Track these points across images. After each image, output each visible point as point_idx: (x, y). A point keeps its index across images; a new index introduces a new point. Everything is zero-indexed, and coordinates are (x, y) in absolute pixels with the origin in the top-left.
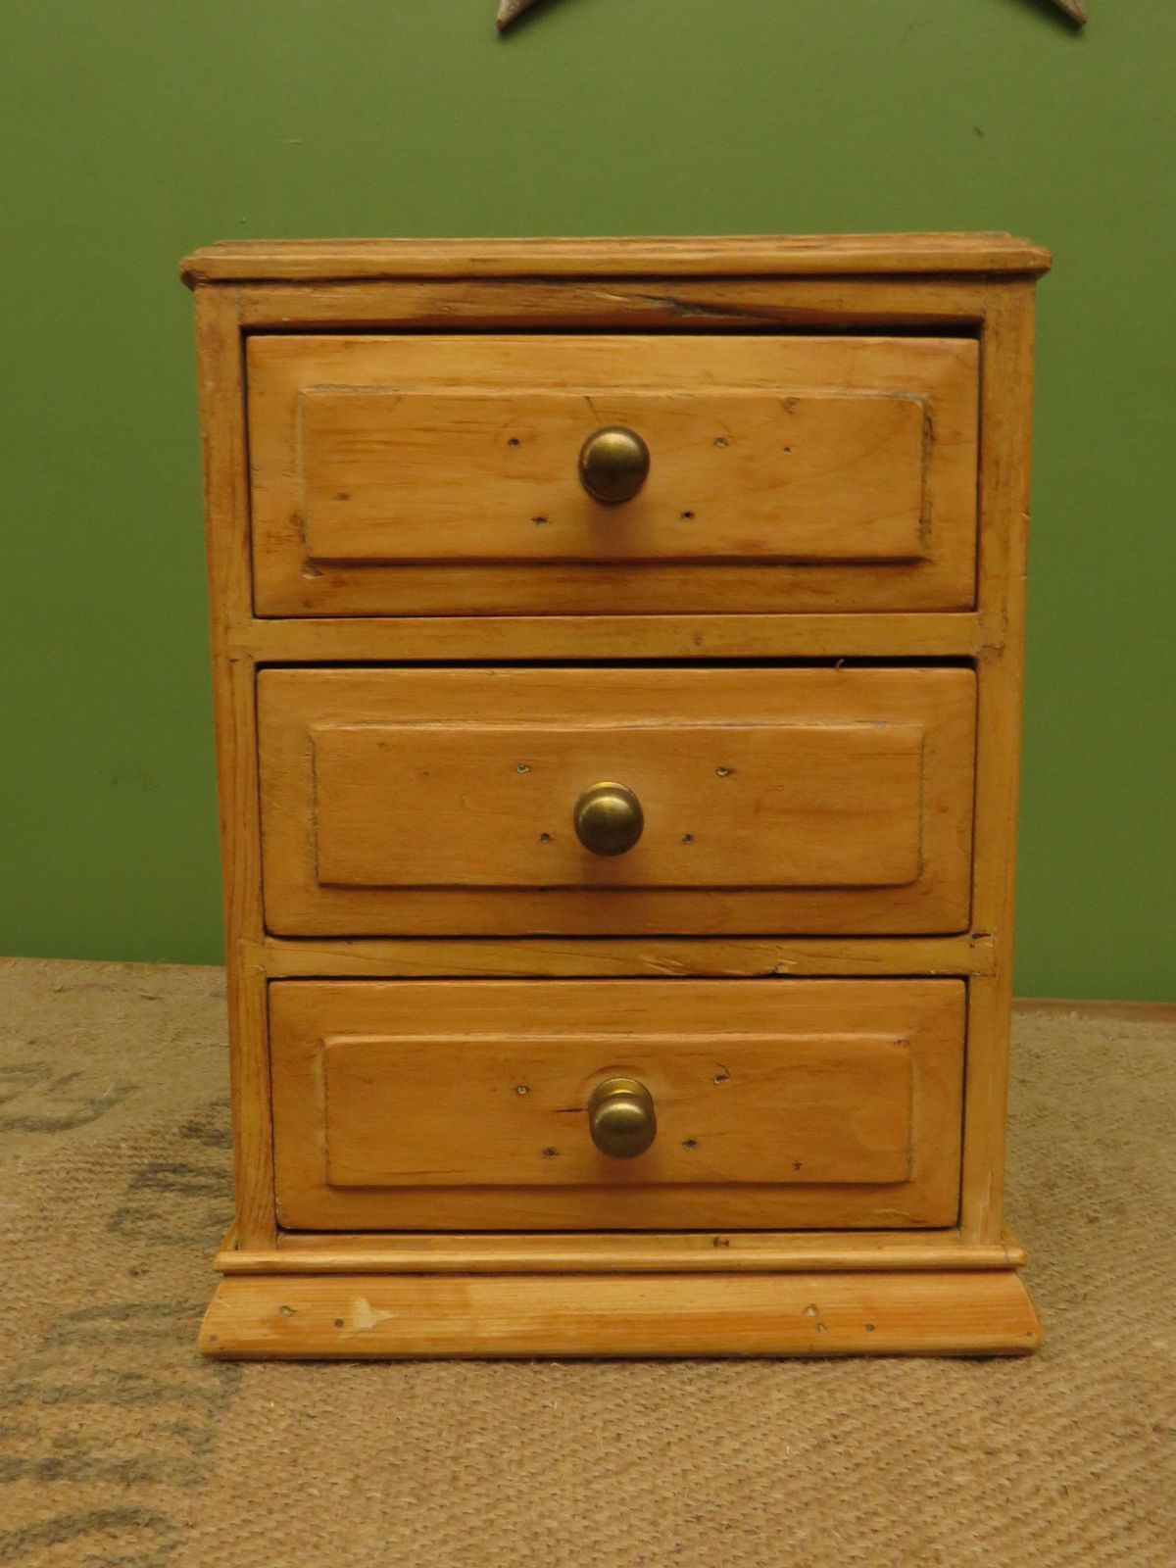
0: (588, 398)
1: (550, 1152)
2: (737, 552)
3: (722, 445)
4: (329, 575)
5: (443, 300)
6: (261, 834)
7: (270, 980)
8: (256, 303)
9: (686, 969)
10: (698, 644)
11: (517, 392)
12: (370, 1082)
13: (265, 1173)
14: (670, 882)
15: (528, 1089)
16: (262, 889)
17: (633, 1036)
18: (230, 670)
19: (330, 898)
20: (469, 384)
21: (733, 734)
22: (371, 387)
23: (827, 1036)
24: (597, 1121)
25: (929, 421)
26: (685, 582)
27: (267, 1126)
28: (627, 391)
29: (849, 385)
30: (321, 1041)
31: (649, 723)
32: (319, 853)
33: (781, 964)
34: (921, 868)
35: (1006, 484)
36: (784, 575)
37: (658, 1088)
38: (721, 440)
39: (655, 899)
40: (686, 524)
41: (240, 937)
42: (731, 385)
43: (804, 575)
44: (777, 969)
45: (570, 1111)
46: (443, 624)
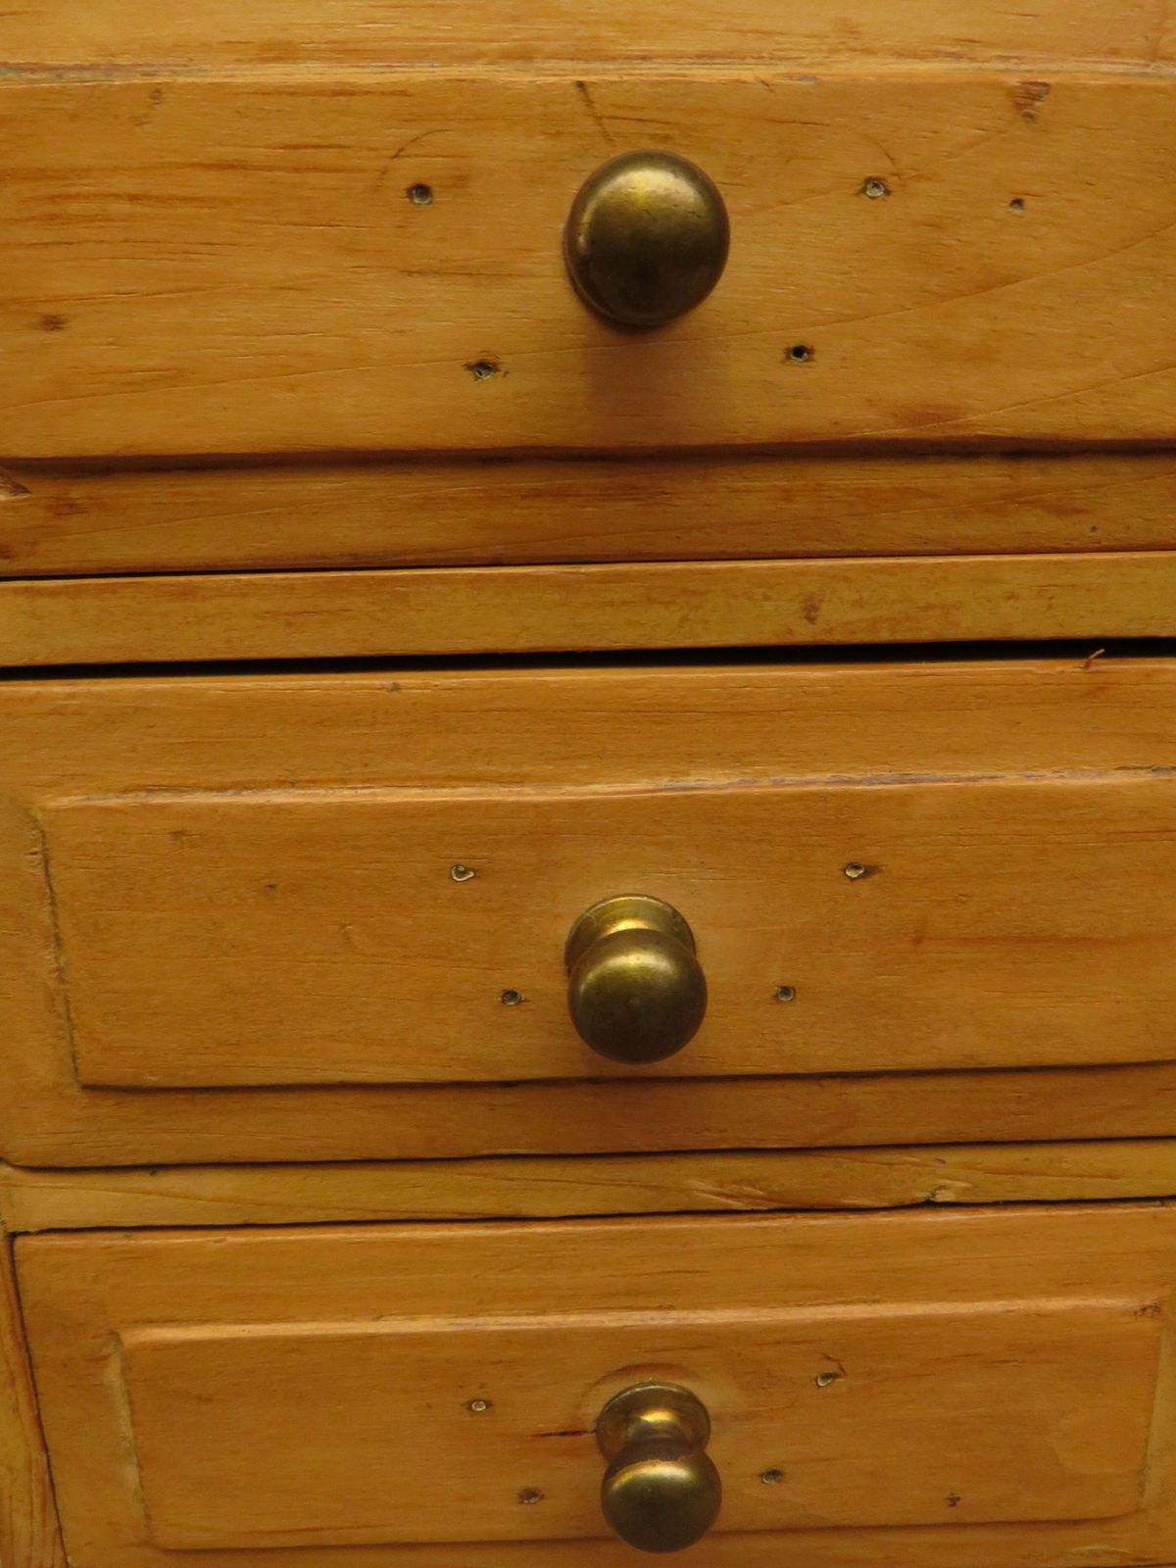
0: (581, 85)
1: (530, 1494)
2: (901, 432)
3: (879, 193)
4: (44, 491)
7: (13, 1236)
9: (771, 1200)
10: (811, 620)
11: (420, 74)
12: (209, 1400)
13: (44, 1522)
14: (749, 1069)
15: (489, 1404)
17: (674, 1314)
19: (107, 1106)
20: (313, 55)
21: (878, 798)
22: (93, 67)
23: (1019, 1305)
26: (788, 495)
27: (37, 1455)
28: (670, 69)
29: (1155, 55)
30: (115, 1335)
31: (714, 781)
32: (76, 1035)
33: (941, 1186)
36: (991, 476)
37: (711, 1394)
38: (876, 182)
39: (718, 1093)
40: (795, 374)
42: (900, 54)
43: (1032, 476)
44: (934, 1194)
45: (564, 1434)
46: (290, 589)
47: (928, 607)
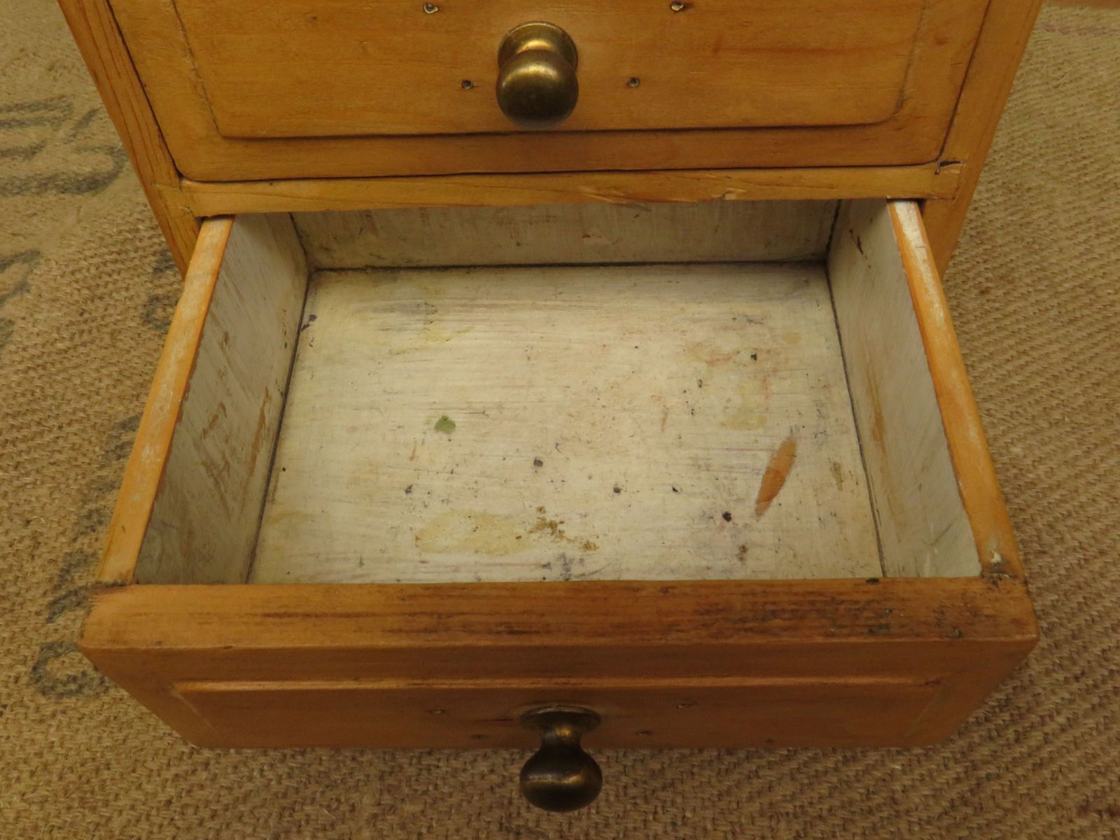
9: (628, 198)
16: (161, 136)
19: (238, 148)
32: (213, 108)
33: (729, 192)
34: (900, 104)
41: (155, 182)
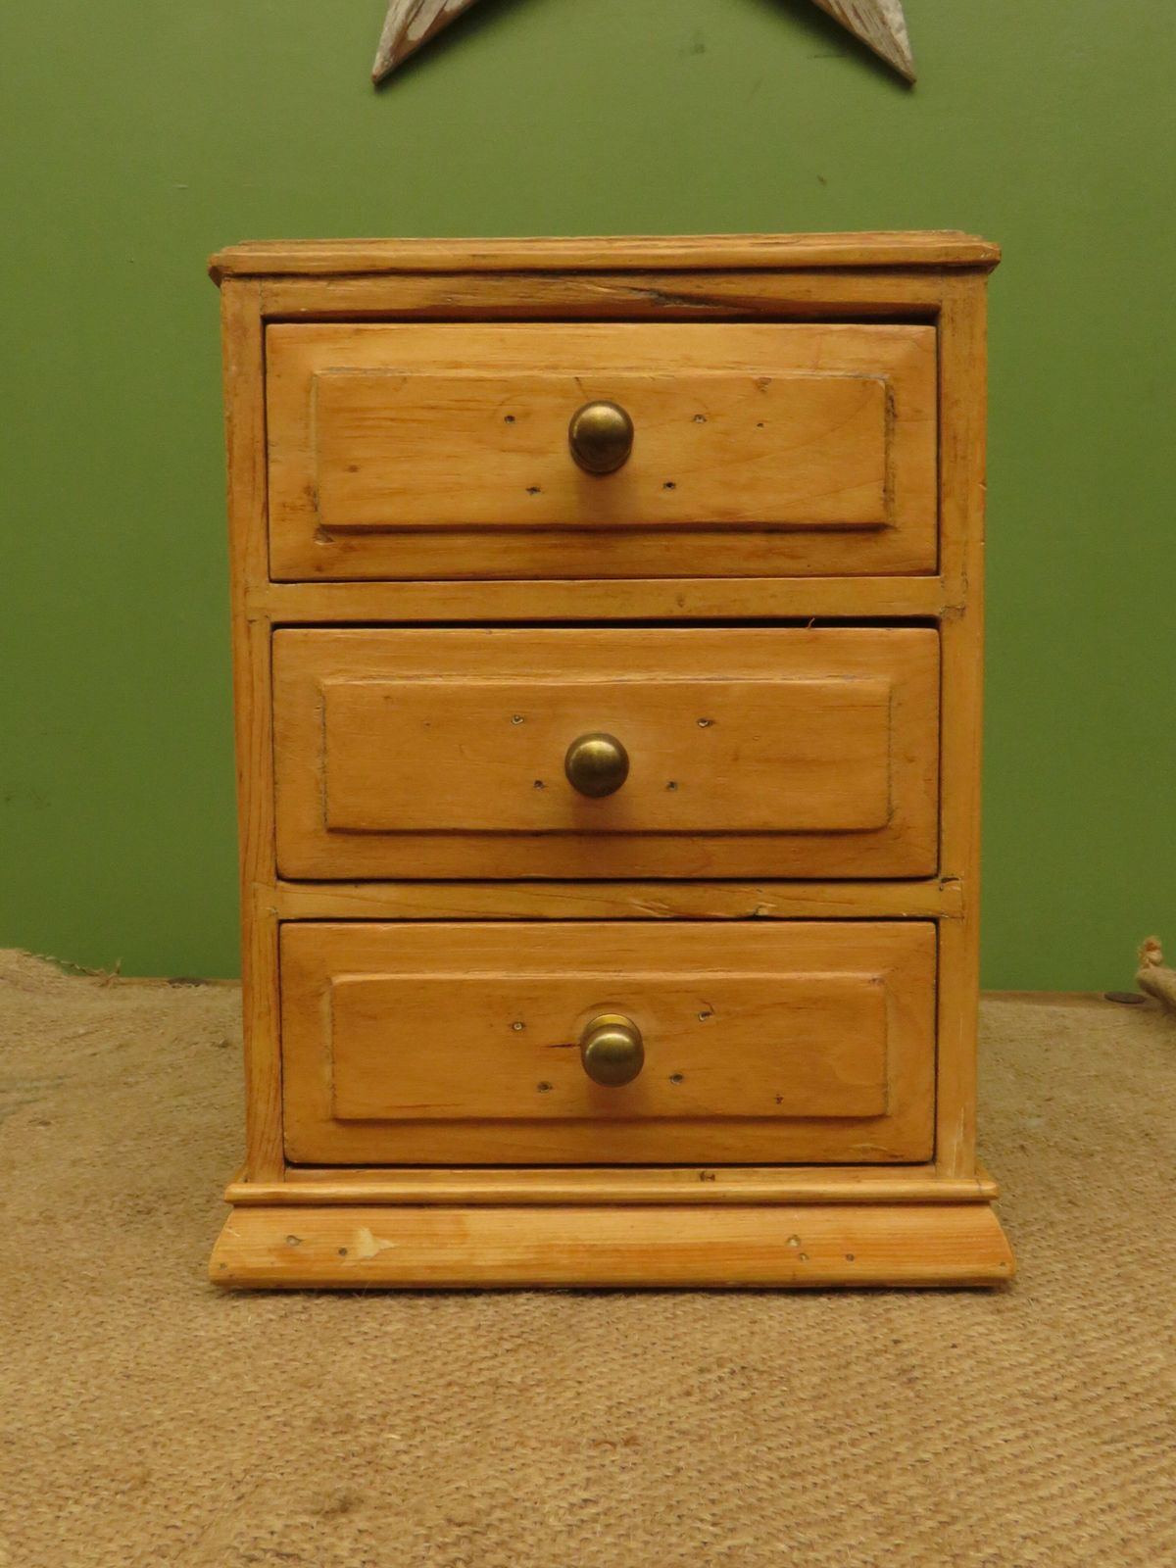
0: (577, 378)
1: (544, 1087)
2: (715, 519)
3: (701, 421)
4: (340, 541)
5: (446, 292)
6: (275, 783)
7: (281, 922)
8: (277, 295)
9: (671, 911)
10: (681, 606)
11: (511, 374)
12: (375, 1018)
13: (275, 1105)
14: (656, 827)
15: (523, 1025)
16: (274, 835)
17: (622, 974)
18: (249, 631)
19: (338, 843)
20: (468, 367)
21: (712, 687)
22: (379, 369)
23: (806, 975)
24: (588, 1052)
25: (891, 399)
26: (667, 548)
27: (277, 1061)
28: (614, 373)
29: (816, 367)
30: (329, 980)
31: (636, 678)
32: (328, 800)
33: (761, 907)
34: (891, 814)
35: (964, 458)
36: (758, 541)
37: (646, 1024)
38: (700, 417)
39: (641, 844)
40: (667, 494)
41: (254, 880)
42: (709, 368)
43: (778, 541)
44: (757, 910)
45: (563, 1046)
46: (445, 587)
47: (735, 601)
